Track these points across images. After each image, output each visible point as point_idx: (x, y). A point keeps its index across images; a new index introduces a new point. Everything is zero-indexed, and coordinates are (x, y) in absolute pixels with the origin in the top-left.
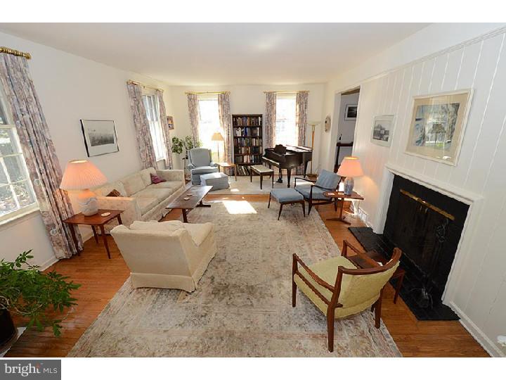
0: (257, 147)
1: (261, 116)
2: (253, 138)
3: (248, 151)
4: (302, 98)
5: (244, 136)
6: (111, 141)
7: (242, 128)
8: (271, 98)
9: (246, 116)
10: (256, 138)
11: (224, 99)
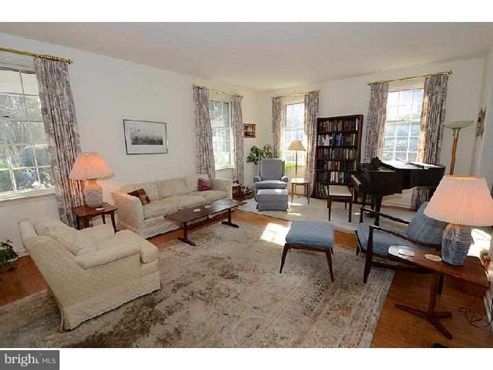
0: (350, 161)
1: (360, 117)
2: (346, 148)
3: (336, 167)
4: (436, 86)
5: (333, 145)
6: (161, 142)
7: (330, 134)
8: (379, 91)
9: (338, 119)
10: (350, 148)
11: (312, 100)
